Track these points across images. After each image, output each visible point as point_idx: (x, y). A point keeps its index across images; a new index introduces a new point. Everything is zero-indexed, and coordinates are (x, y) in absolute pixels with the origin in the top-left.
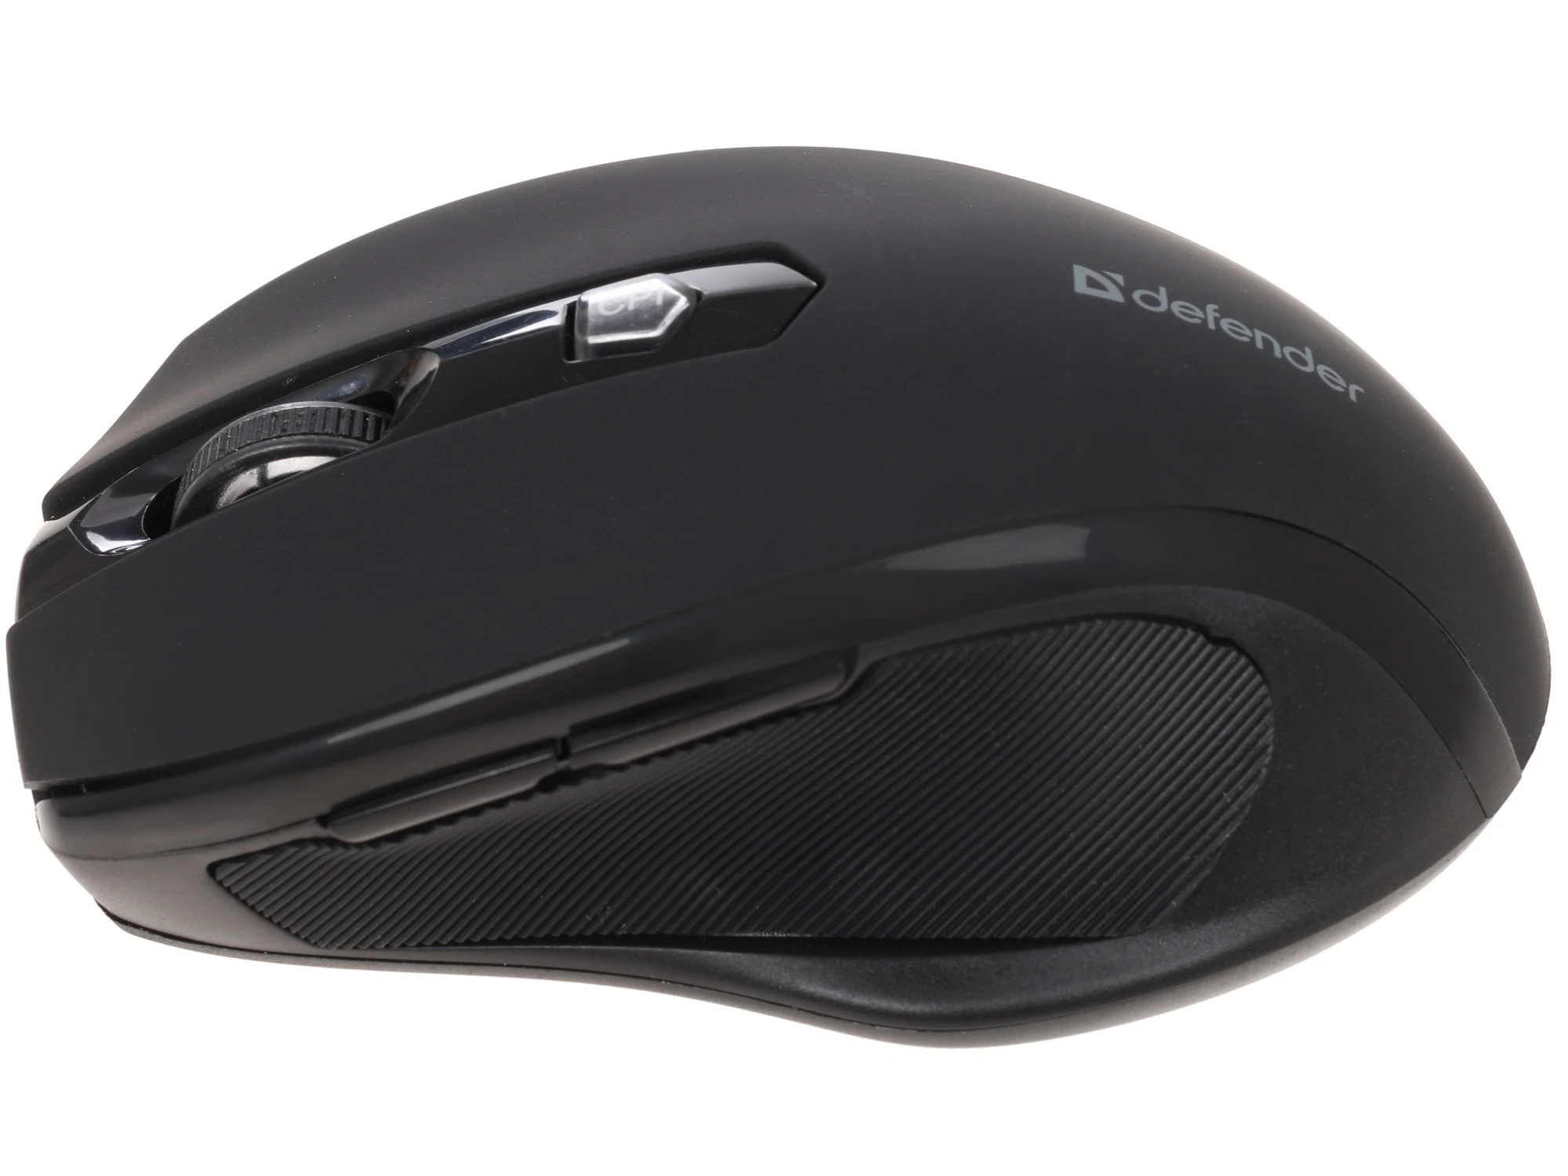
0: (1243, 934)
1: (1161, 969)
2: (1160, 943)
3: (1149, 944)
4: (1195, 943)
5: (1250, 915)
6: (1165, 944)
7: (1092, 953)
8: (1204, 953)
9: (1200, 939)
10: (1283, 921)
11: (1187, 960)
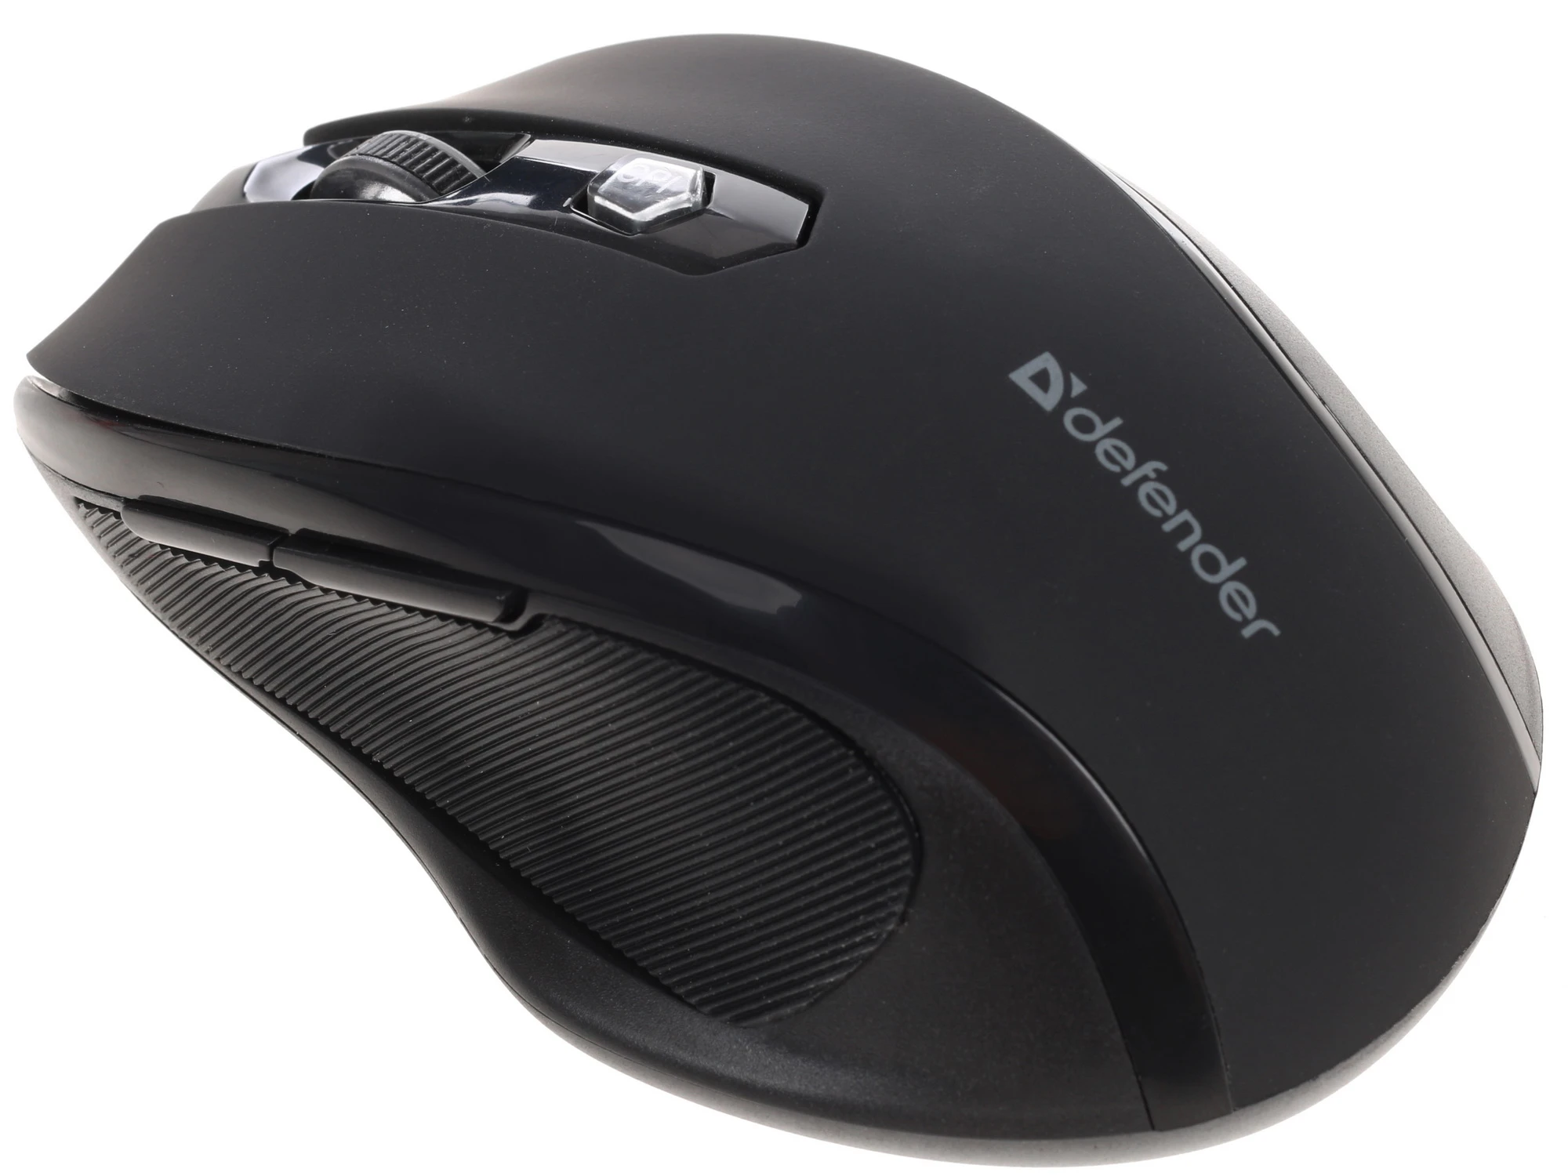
0: (824, 1087)
1: (733, 1071)
2: (747, 1047)
3: (737, 1042)
4: (777, 1068)
5: (839, 1073)
6: (751, 1050)
7: (686, 1019)
8: (778, 1082)
9: (783, 1067)
10: (868, 1098)
11: (761, 1079)
